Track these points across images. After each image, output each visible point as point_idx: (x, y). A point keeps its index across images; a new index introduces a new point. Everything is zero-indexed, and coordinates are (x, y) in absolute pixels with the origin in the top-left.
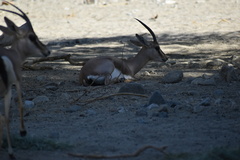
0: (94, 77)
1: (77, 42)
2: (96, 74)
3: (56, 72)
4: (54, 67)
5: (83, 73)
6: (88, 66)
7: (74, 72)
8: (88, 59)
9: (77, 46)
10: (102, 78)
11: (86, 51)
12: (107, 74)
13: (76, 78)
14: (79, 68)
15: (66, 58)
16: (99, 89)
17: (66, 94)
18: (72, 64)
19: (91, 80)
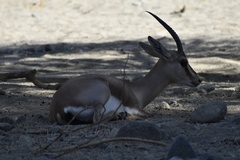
0: (75, 110)
1: (48, 49)
2: (78, 105)
3: (11, 100)
4: (8, 92)
5: (57, 103)
6: (66, 90)
7: (42, 100)
8: (66, 79)
9: (48, 56)
10: (88, 111)
11: (62, 64)
12: (97, 105)
13: (45, 110)
14: (50, 93)
15: (29, 76)
16: (84, 129)
17: (27, 138)
18: (38, 86)
19: (70, 115)
